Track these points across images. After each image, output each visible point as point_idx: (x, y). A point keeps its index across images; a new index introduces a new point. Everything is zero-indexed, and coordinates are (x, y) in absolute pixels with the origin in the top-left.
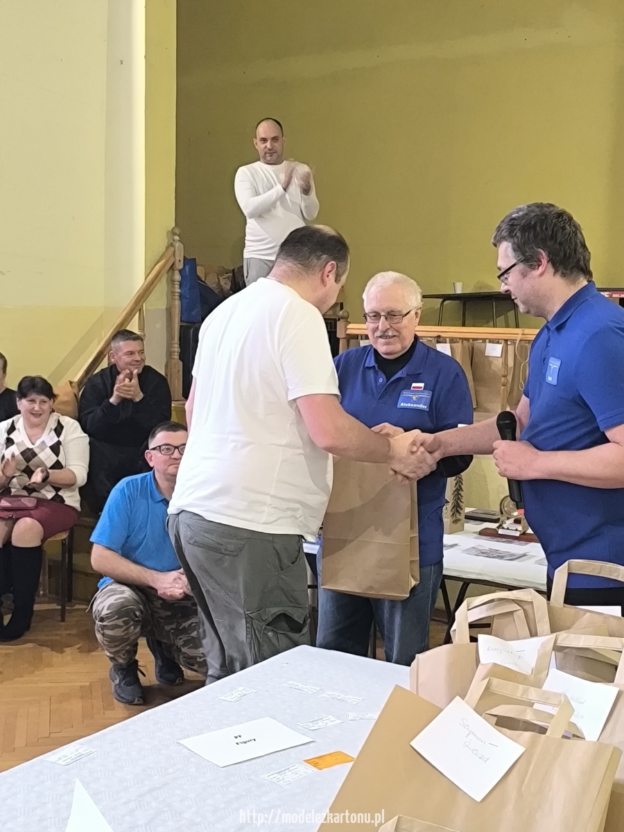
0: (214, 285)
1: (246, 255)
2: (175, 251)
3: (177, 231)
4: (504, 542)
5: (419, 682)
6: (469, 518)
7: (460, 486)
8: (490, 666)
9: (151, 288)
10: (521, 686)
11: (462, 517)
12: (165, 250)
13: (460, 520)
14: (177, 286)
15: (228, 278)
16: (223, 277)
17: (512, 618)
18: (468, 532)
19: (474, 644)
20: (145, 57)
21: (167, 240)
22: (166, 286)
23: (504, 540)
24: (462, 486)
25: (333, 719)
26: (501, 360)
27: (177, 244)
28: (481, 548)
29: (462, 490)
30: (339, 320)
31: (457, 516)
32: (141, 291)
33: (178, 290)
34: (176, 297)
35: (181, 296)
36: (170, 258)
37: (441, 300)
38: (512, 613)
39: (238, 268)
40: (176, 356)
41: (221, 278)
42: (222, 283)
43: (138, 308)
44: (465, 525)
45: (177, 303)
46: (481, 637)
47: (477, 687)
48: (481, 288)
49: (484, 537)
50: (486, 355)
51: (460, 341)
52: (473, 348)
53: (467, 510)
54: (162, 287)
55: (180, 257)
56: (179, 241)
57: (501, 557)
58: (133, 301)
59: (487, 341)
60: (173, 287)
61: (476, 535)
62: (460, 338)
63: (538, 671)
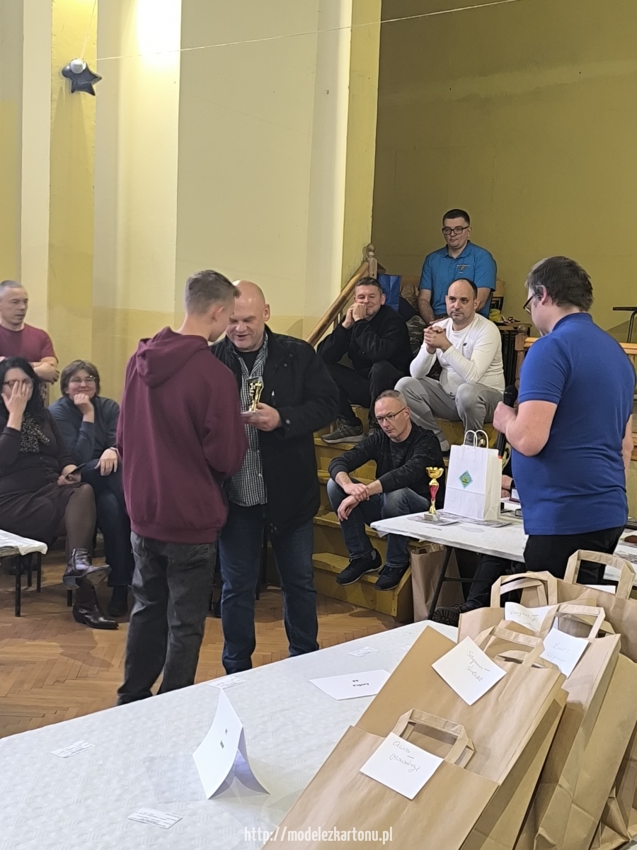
2: (369, 266)
3: (372, 247)
8: (510, 622)
10: (514, 633)
12: (360, 264)
17: (536, 591)
19: (502, 608)
20: (349, 87)
21: (363, 256)
27: (371, 260)
30: (518, 333)
32: (337, 303)
36: (365, 272)
37: (631, 313)
38: (536, 587)
43: (333, 318)
49: (629, 544)
55: (373, 270)
56: (374, 256)
58: (329, 313)
63: (543, 629)
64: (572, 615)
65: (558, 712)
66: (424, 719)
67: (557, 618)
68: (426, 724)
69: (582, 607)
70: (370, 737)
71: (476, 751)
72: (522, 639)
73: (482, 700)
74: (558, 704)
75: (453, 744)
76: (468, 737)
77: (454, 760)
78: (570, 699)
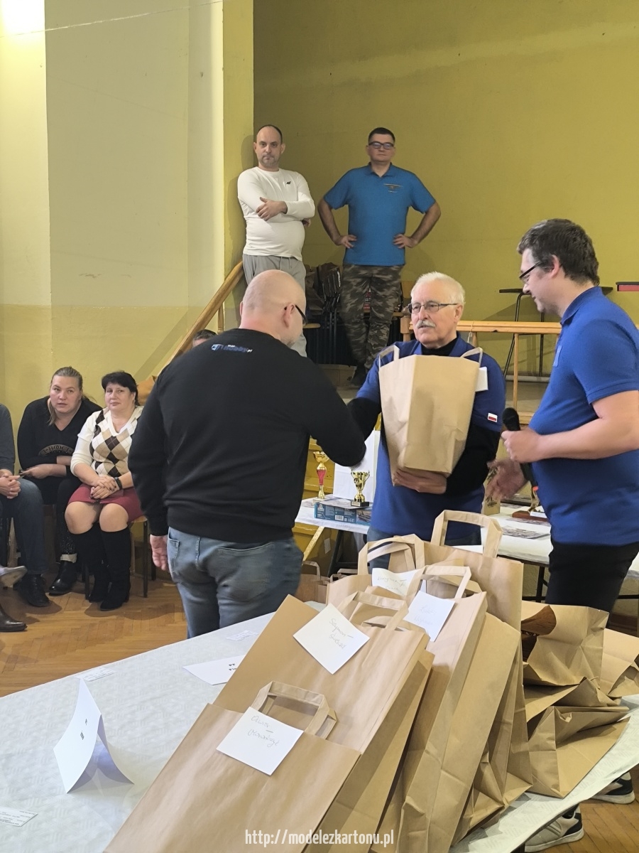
4: (532, 523)
8: (376, 588)
9: (229, 289)
10: (378, 597)
13: (495, 503)
18: (503, 515)
19: (369, 575)
20: (223, 69)
23: (535, 521)
28: (509, 528)
30: (402, 317)
32: (220, 292)
37: (518, 294)
38: (403, 551)
43: (219, 305)
46: (375, 570)
49: (516, 519)
57: (524, 536)
58: (212, 301)
61: (509, 517)
62: (515, 333)
63: (410, 593)
64: (440, 577)
65: (424, 676)
66: (284, 690)
67: (424, 581)
68: (287, 696)
69: (448, 567)
70: (229, 714)
71: (337, 720)
72: (386, 603)
73: (345, 668)
74: (424, 668)
75: (314, 715)
76: (330, 706)
77: (314, 731)
78: (436, 662)
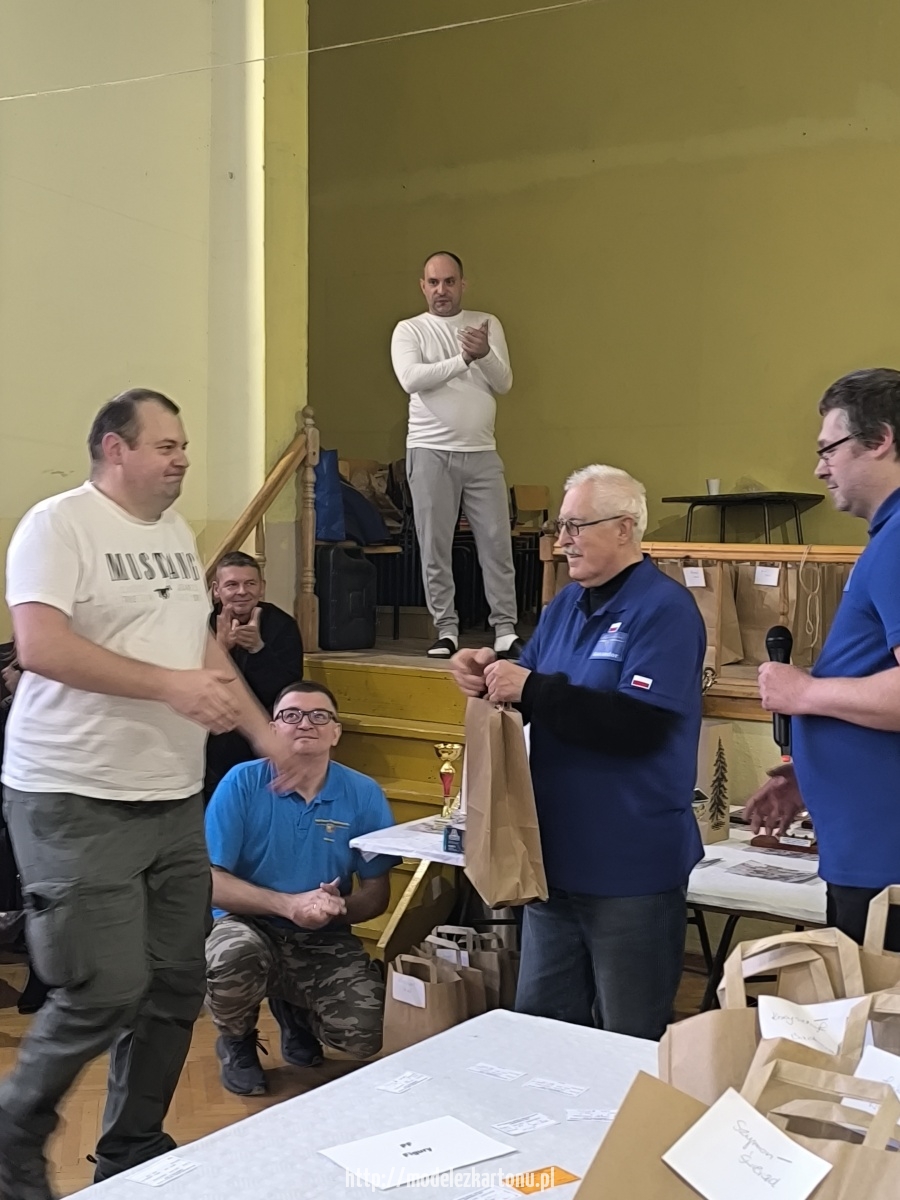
0: (364, 488)
1: (410, 445)
2: (307, 440)
3: (310, 412)
4: (788, 855)
5: (673, 1066)
6: (736, 820)
7: (722, 774)
8: (776, 1043)
9: (273, 494)
10: (824, 1074)
11: (726, 819)
12: (292, 438)
13: (723, 823)
14: (311, 490)
15: (383, 477)
16: (377, 475)
17: (806, 971)
18: (735, 842)
19: (753, 1009)
21: (296, 425)
22: (294, 490)
23: (788, 852)
24: (726, 775)
25: (545, 1118)
26: (778, 591)
27: (311, 430)
28: (754, 865)
29: (726, 781)
30: (542, 534)
31: (719, 817)
32: (260, 497)
33: (312, 495)
34: (310, 505)
35: (316, 504)
36: (301, 448)
37: (689, 505)
38: (806, 964)
39: (397, 463)
40: (310, 589)
41: (373, 478)
42: (375, 484)
43: (255, 521)
44: (731, 830)
45: (311, 513)
46: (762, 1000)
47: (758, 1075)
48: (747, 488)
49: (759, 849)
50: (756, 582)
51: (719, 563)
52: (737, 574)
53: (733, 809)
54: (289, 490)
55: (314, 447)
56: (314, 425)
57: (784, 878)
58: (248, 512)
59: (758, 563)
60: (305, 492)
61: (747, 846)
62: (718, 560)
67: (870, 1025)
